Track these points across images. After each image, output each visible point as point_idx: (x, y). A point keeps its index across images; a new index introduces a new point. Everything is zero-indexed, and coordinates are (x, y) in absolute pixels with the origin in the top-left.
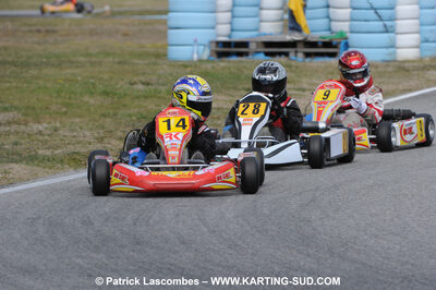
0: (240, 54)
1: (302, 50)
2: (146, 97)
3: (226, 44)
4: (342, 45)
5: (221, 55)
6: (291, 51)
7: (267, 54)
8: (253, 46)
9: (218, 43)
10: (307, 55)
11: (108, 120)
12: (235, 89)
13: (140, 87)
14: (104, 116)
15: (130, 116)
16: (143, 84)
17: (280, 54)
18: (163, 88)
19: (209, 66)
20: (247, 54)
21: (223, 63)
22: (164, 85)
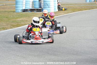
0: (27, 11)
1: (36, 10)
2: (13, 18)
3: (24, 10)
4: (42, 10)
5: (24, 11)
6: (34, 11)
7: (31, 11)
8: (28, 10)
9: (23, 10)
10: (37, 11)
11: (8, 22)
12: (27, 17)
13: (12, 17)
14: (7, 21)
15: (11, 21)
16: (12, 16)
17: (33, 11)
18: (16, 17)
19: (22, 13)
20: (28, 11)
21: (24, 13)
22: (15, 16)
